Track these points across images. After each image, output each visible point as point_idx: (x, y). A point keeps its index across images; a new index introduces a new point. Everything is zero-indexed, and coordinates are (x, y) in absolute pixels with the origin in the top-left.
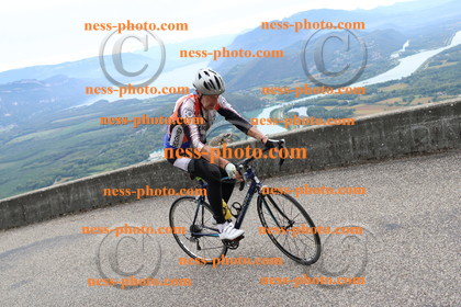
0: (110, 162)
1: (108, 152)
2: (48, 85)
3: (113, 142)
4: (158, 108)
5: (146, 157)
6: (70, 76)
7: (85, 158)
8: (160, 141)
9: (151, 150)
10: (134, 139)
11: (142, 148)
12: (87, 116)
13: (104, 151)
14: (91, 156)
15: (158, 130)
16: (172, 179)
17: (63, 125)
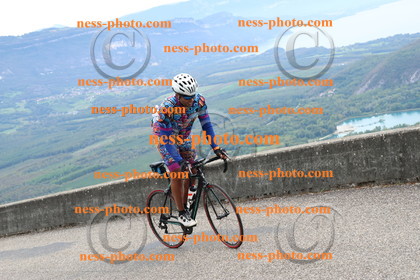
0: (281, 134)
1: (280, 120)
2: (207, 26)
3: (287, 105)
4: (353, 61)
5: (332, 130)
6: (235, 15)
7: (248, 126)
8: (352, 109)
9: (339, 121)
10: (316, 104)
11: (326, 116)
12: (254, 69)
13: (275, 119)
14: (256, 125)
15: (351, 92)
16: (380, 164)
17: (223, 81)
